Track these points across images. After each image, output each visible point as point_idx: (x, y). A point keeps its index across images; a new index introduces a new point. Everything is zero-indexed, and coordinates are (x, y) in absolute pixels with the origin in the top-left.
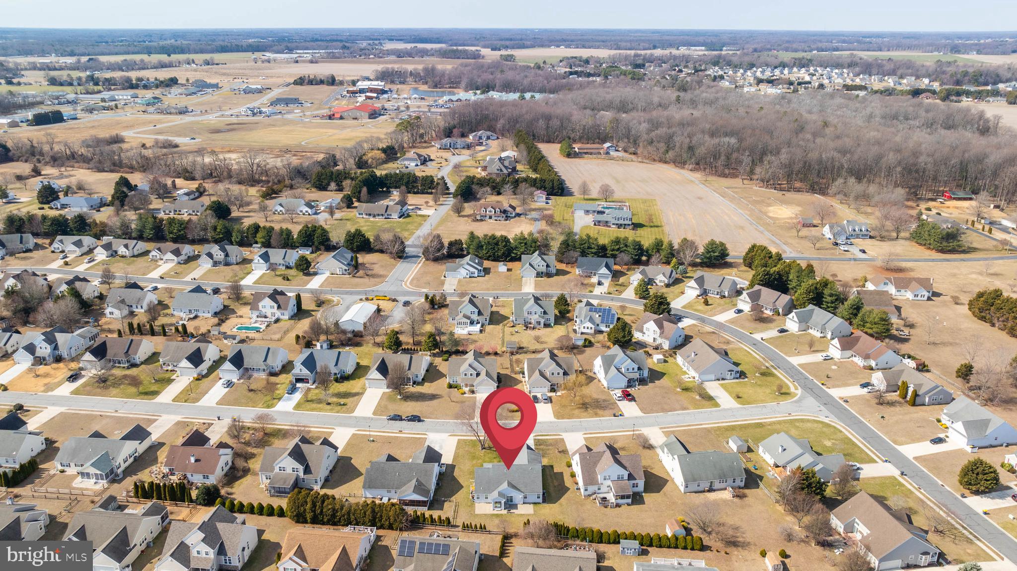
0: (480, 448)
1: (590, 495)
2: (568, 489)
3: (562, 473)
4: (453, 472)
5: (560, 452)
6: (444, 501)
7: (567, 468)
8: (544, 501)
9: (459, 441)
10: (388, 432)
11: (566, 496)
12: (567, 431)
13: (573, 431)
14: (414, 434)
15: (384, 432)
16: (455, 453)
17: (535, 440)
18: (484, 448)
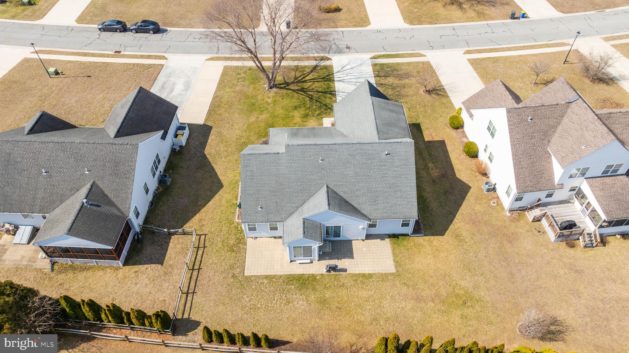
0: (266, 86)
1: (524, 209)
2: (464, 189)
3: (442, 143)
4: (204, 144)
5: (429, 92)
6: (170, 234)
7: (453, 132)
8: (417, 230)
9: (226, 71)
10: (93, 55)
11: (465, 209)
12: (432, 48)
13: (443, 47)
14: (142, 57)
15: (85, 55)
16: (215, 97)
17: (374, 65)
18: (275, 86)
